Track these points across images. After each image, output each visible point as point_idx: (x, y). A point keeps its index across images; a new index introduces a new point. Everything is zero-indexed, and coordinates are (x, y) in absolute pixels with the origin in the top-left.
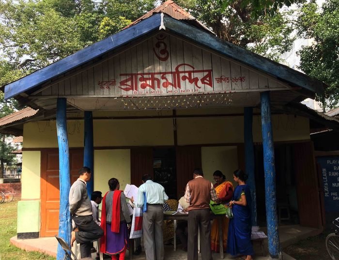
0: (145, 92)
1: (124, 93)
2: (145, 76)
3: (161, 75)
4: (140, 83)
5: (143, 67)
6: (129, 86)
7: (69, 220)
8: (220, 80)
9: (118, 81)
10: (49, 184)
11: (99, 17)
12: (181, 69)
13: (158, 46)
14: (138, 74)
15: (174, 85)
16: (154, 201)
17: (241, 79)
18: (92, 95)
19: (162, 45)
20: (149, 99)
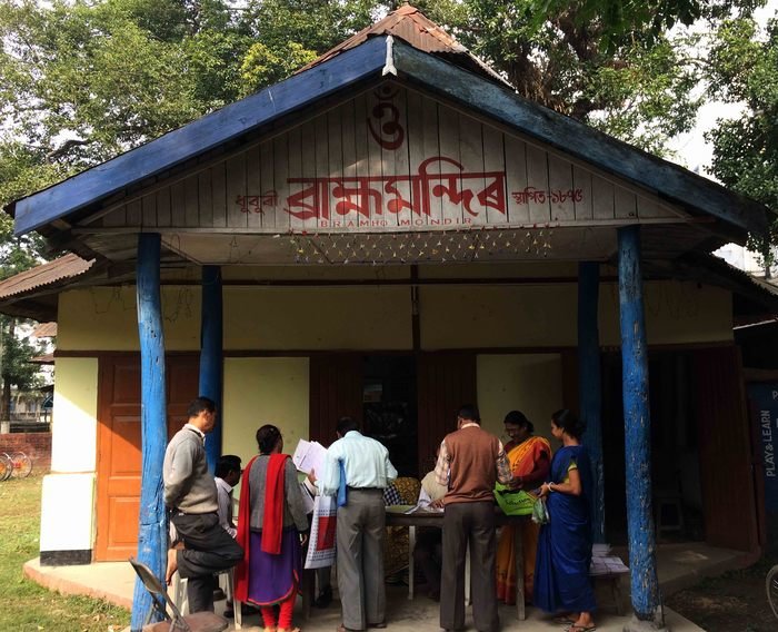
0: (347, 222)
1: (298, 225)
2: (348, 185)
3: (385, 183)
4: (335, 202)
5: (343, 164)
6: (308, 206)
7: (162, 522)
8: (524, 197)
9: (283, 196)
10: (116, 437)
11: (240, 43)
12: (431, 170)
13: (379, 112)
14: (330, 180)
15: (414, 207)
16: (363, 481)
17: (574, 196)
18: (221, 228)
19: (389, 112)
20: (356, 239)
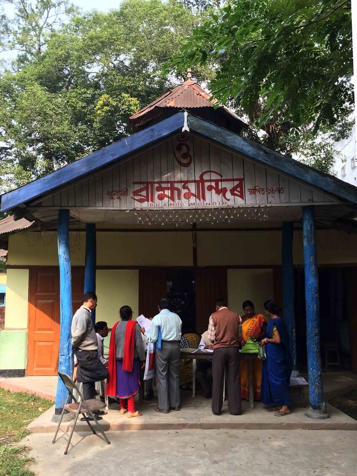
0: (163, 204)
1: (138, 206)
2: (163, 185)
3: (183, 184)
4: (157, 194)
5: (161, 175)
6: (143, 196)
7: (70, 355)
8: (253, 191)
9: (131, 190)
11: (95, 94)
12: (206, 177)
13: (179, 148)
14: (155, 183)
15: (198, 197)
16: (170, 338)
17: (280, 191)
18: (100, 207)
19: (184, 148)
20: (168, 213)
